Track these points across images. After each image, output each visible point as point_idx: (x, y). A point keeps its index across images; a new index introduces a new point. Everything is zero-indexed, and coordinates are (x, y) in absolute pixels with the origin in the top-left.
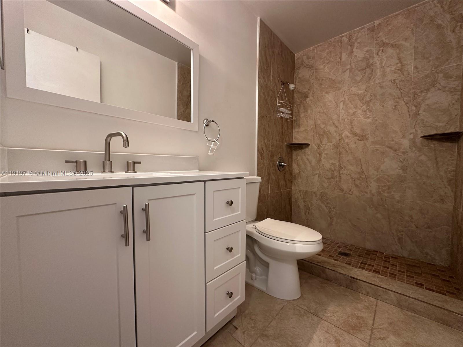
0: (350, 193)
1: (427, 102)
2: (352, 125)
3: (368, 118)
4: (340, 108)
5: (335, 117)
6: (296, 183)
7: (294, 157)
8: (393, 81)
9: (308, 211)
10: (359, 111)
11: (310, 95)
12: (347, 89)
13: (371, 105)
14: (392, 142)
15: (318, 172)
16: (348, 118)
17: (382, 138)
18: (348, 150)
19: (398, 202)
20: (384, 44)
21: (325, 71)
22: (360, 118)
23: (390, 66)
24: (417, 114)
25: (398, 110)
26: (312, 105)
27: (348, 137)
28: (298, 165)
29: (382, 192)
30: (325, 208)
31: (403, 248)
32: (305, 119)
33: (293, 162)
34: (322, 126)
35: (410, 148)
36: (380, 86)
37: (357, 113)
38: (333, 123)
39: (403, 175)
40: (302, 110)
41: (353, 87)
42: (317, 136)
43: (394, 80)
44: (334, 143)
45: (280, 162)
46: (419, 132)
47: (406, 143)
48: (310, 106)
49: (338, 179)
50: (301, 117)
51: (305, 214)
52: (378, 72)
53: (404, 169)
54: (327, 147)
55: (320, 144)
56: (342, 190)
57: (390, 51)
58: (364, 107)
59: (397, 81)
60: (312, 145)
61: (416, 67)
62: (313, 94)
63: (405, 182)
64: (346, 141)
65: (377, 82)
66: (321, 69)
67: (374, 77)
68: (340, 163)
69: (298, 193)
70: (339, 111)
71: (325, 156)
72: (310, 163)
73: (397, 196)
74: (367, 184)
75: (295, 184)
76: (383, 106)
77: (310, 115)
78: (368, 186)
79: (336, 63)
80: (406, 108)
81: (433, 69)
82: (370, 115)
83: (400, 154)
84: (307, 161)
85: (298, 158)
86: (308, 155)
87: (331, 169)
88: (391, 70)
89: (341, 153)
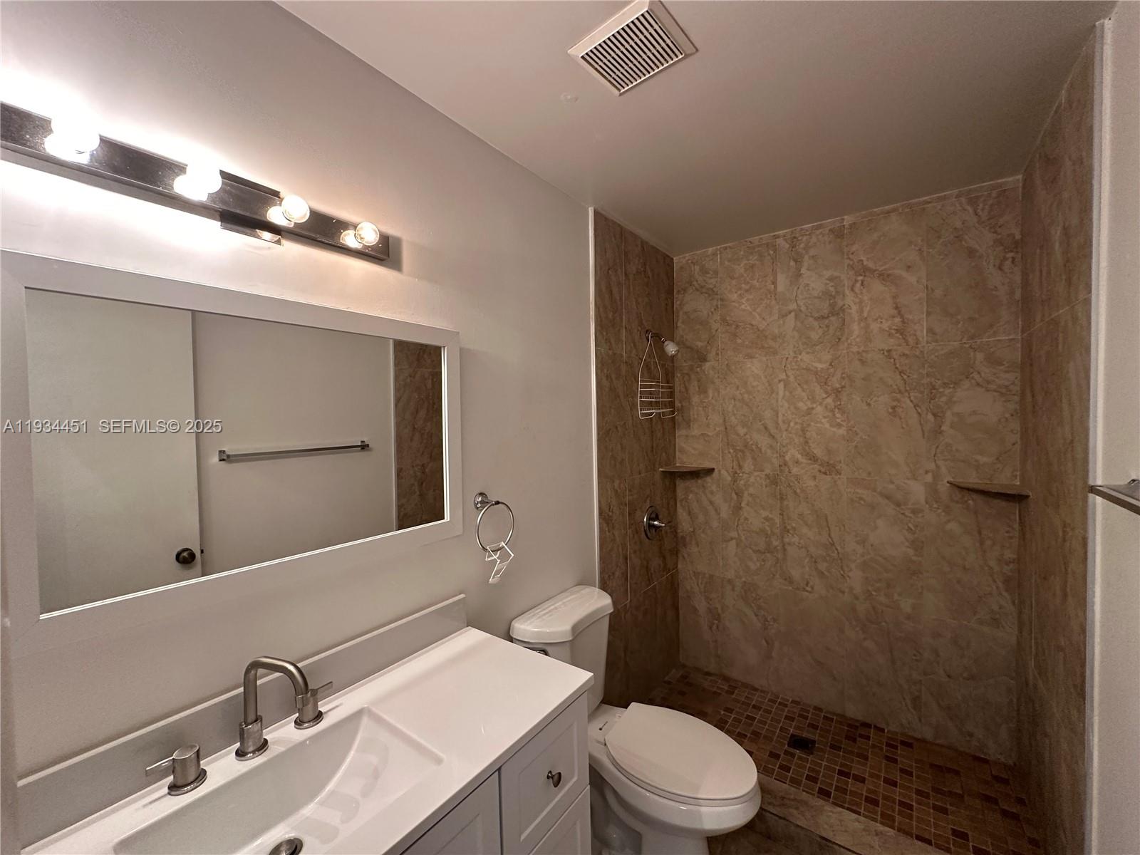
0: (809, 589)
1: (956, 409)
2: (805, 437)
3: (839, 425)
4: (777, 394)
5: (768, 414)
6: (686, 556)
7: (680, 493)
8: (886, 353)
9: (716, 622)
10: (819, 407)
11: (711, 356)
12: (792, 354)
13: (844, 398)
14: (892, 486)
15: (734, 534)
16: (797, 420)
17: (869, 474)
18: (798, 491)
19: (909, 617)
20: (865, 271)
21: (743, 306)
22: (821, 423)
23: (879, 320)
24: (938, 432)
25: (901, 418)
26: (717, 381)
27: (797, 462)
28: (689, 513)
29: (874, 593)
30: (755, 619)
31: (923, 720)
32: (701, 409)
33: (678, 505)
34: (742, 431)
35: (927, 503)
36: (860, 360)
37: (814, 412)
38: (766, 428)
39: (914, 558)
40: (694, 387)
41: (804, 353)
42: (730, 453)
43: (889, 351)
44: (768, 471)
45: (649, 519)
46: (943, 470)
47: (918, 492)
48: (713, 383)
49: (780, 556)
50: (693, 403)
51: (711, 628)
52: (856, 328)
53: (917, 545)
54: (752, 480)
55: (738, 472)
56: (790, 580)
57: (878, 287)
58: (829, 400)
59: (894, 353)
60: (720, 471)
61: (931, 331)
62: (717, 354)
63: (921, 576)
64: (795, 470)
65: (855, 349)
66: (734, 302)
67: (847, 339)
68: (783, 519)
69: (691, 578)
70: (777, 401)
71: (750, 499)
72: (717, 511)
73: (906, 605)
74: (842, 572)
75: (683, 557)
76: (869, 405)
77: (713, 401)
78: (844, 577)
79: (766, 295)
80: (916, 415)
81: (964, 341)
82: (842, 421)
83: (907, 514)
84: (710, 508)
85: (690, 498)
86: (712, 493)
87: (762, 531)
88: (881, 330)
89: (785, 497)
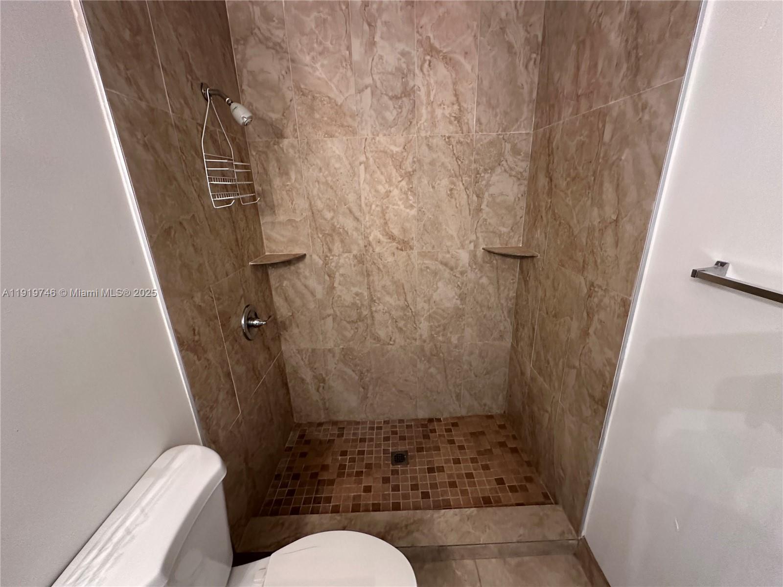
0: (391, 343)
1: (492, 190)
2: (385, 219)
3: (412, 207)
4: (359, 177)
5: (351, 197)
6: (288, 338)
7: (273, 281)
8: (447, 140)
9: (322, 385)
10: (396, 189)
11: (288, 131)
12: (370, 136)
13: (415, 182)
14: (448, 256)
15: (330, 311)
16: (378, 203)
17: (433, 247)
18: (381, 267)
19: (456, 347)
20: (431, 50)
21: (317, 73)
22: (397, 205)
23: (442, 106)
24: (479, 210)
25: (456, 199)
26: (297, 161)
27: (379, 242)
28: (286, 299)
29: (435, 336)
30: (354, 375)
32: (284, 193)
33: (273, 293)
34: (329, 215)
35: (469, 265)
36: (428, 145)
37: (392, 194)
38: (351, 212)
39: (461, 307)
40: (273, 168)
41: (381, 135)
42: (319, 237)
43: (449, 138)
44: (355, 252)
46: (481, 240)
47: (464, 257)
48: (295, 164)
49: (369, 322)
50: (275, 186)
51: (318, 390)
52: (424, 111)
53: (462, 297)
54: (342, 261)
55: (329, 255)
56: (377, 339)
57: (442, 70)
58: (404, 183)
59: (452, 139)
60: (311, 256)
61: (479, 121)
62: (295, 130)
63: (463, 318)
64: (378, 250)
65: (423, 134)
66: (307, 65)
67: (417, 123)
68: (370, 293)
69: (296, 356)
70: (359, 184)
71: (342, 279)
72: (313, 294)
73: (454, 340)
74: (415, 326)
75: (285, 339)
76: (433, 187)
77: (297, 185)
78: (416, 328)
79: (342, 63)
80: (466, 197)
81: (500, 133)
82: (414, 202)
83: (457, 275)
84: (305, 291)
85: (284, 285)
86: (306, 277)
87: (354, 304)
88: (444, 115)
89: (370, 273)
